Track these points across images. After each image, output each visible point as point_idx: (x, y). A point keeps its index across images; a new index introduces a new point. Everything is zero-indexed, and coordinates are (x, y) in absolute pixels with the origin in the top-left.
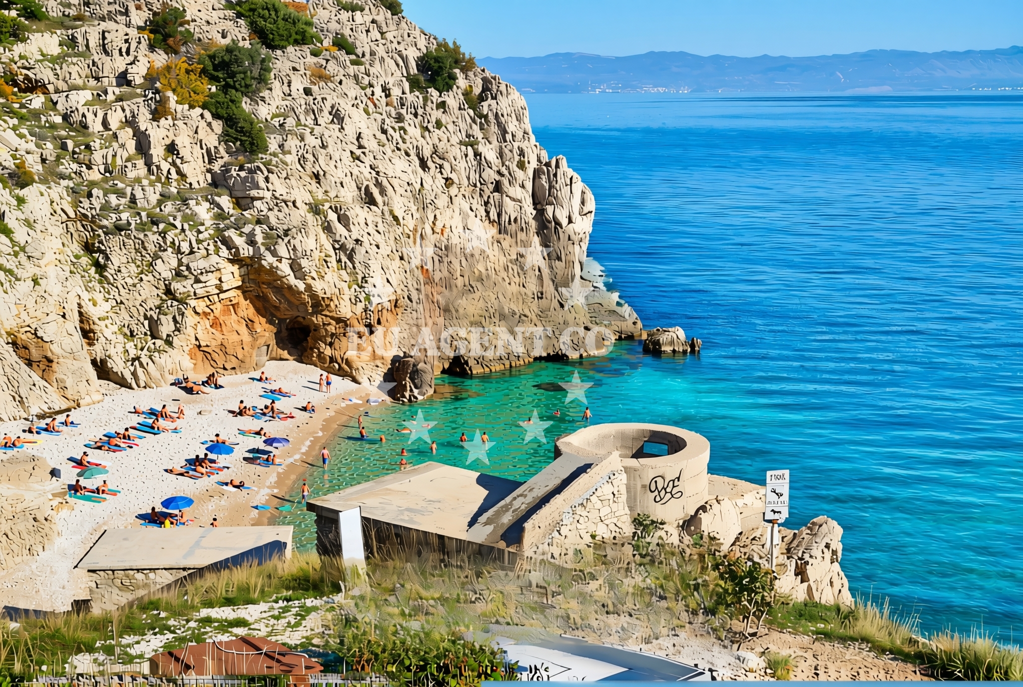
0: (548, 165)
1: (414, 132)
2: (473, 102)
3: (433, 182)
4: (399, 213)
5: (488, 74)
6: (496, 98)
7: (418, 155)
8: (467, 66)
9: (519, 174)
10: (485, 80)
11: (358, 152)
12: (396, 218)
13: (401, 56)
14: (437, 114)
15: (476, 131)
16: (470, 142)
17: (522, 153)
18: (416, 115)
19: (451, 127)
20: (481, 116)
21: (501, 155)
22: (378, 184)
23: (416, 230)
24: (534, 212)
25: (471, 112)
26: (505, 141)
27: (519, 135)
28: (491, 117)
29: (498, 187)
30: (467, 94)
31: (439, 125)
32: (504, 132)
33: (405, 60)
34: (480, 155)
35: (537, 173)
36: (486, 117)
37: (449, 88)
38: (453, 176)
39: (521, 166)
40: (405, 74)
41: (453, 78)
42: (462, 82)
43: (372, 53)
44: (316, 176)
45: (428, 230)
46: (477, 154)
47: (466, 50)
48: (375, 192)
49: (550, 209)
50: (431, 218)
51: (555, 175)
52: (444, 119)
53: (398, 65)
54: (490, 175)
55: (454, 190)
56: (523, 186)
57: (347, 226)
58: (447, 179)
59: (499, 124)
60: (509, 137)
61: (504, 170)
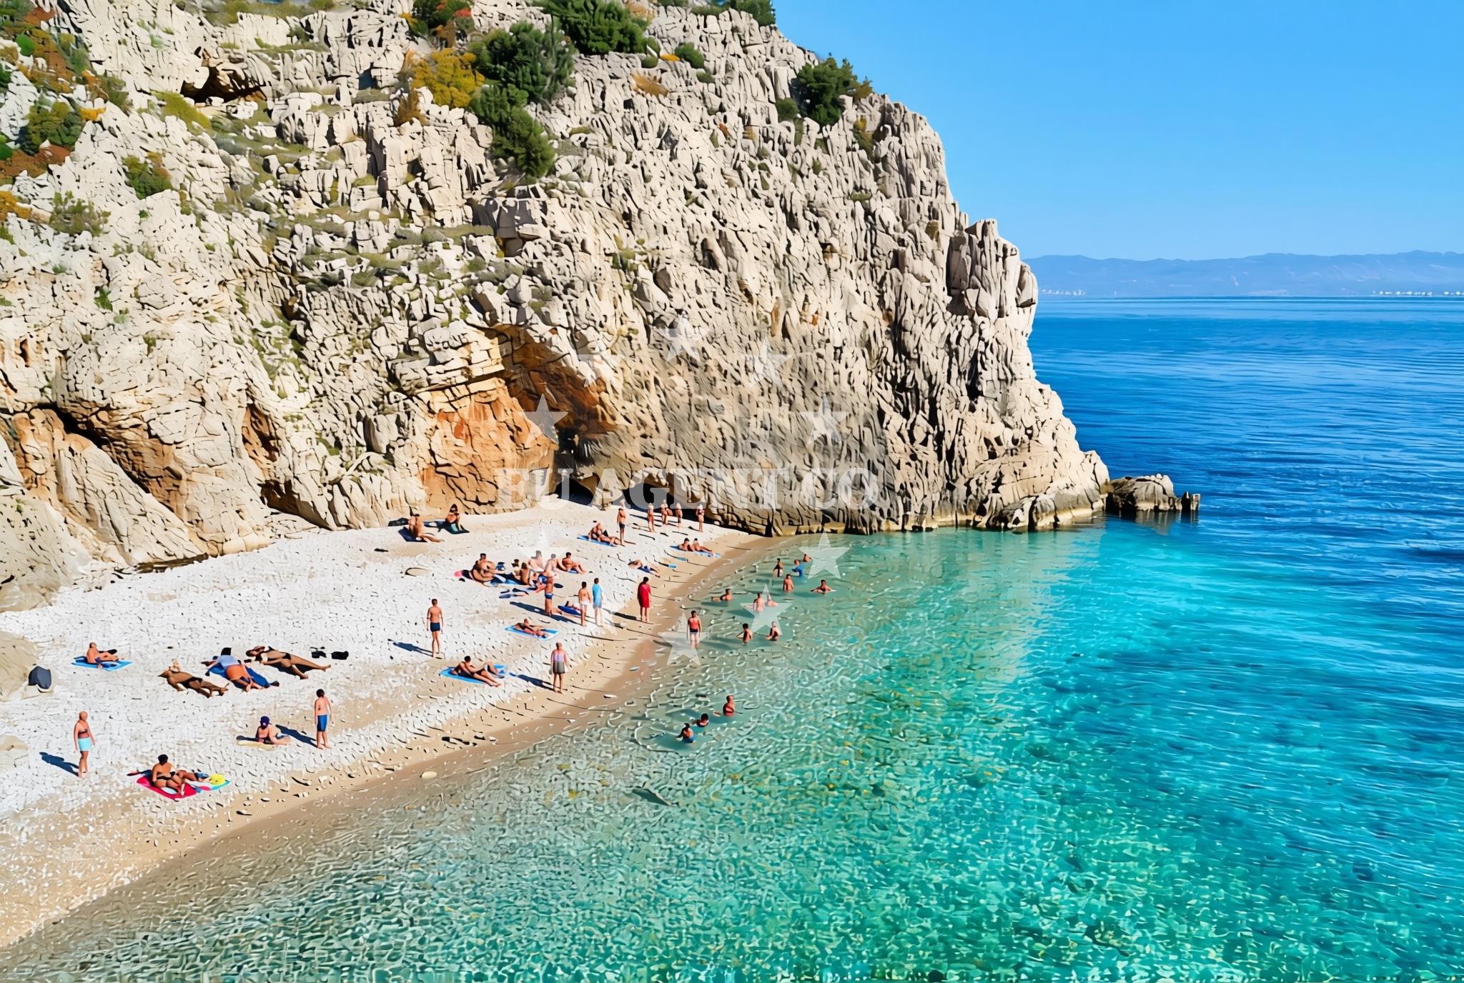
0: (972, 230)
1: (779, 174)
2: (867, 140)
3: (804, 246)
4: (753, 287)
5: (888, 101)
6: (898, 135)
7: (784, 209)
8: (861, 93)
9: (929, 243)
10: (885, 111)
11: (696, 193)
12: (748, 294)
13: (769, 74)
14: (813, 154)
15: (869, 182)
16: (859, 194)
17: (933, 214)
18: (784, 153)
19: (832, 171)
20: (876, 160)
21: (903, 215)
22: (722, 240)
23: (775, 312)
24: (949, 299)
25: (863, 154)
26: (910, 194)
27: (930, 186)
28: (892, 161)
29: (898, 261)
30: (857, 130)
31: (816, 168)
32: (909, 180)
33: (774, 77)
34: (873, 216)
35: (955, 245)
36: (884, 159)
37: (833, 120)
38: (834, 241)
39: (931, 231)
40: (773, 99)
41: (840, 106)
42: (851, 112)
43: (729, 68)
44: (627, 217)
45: (794, 316)
46: (868, 213)
47: (860, 73)
48: (719, 252)
49: (972, 294)
50: (801, 299)
51: (981, 244)
52: (824, 160)
53: (763, 84)
54: (886, 244)
55: (833, 262)
56: (933, 260)
57: (666, 290)
58: (824, 246)
59: (903, 170)
60: (916, 189)
61: (906, 237)
